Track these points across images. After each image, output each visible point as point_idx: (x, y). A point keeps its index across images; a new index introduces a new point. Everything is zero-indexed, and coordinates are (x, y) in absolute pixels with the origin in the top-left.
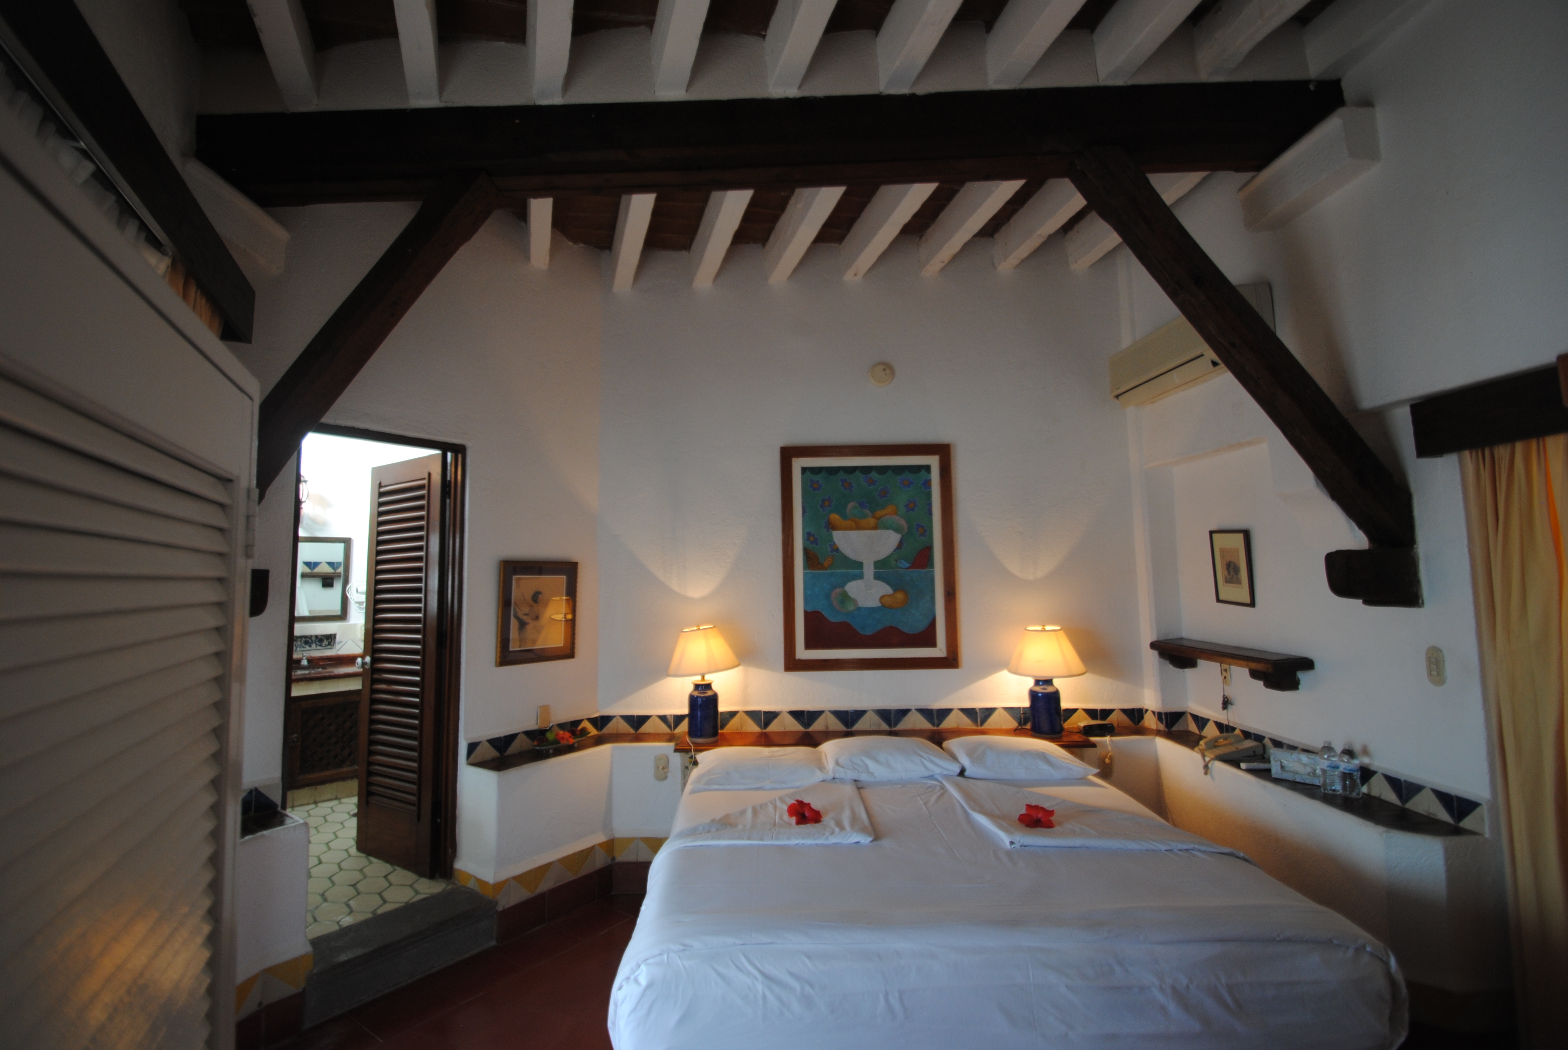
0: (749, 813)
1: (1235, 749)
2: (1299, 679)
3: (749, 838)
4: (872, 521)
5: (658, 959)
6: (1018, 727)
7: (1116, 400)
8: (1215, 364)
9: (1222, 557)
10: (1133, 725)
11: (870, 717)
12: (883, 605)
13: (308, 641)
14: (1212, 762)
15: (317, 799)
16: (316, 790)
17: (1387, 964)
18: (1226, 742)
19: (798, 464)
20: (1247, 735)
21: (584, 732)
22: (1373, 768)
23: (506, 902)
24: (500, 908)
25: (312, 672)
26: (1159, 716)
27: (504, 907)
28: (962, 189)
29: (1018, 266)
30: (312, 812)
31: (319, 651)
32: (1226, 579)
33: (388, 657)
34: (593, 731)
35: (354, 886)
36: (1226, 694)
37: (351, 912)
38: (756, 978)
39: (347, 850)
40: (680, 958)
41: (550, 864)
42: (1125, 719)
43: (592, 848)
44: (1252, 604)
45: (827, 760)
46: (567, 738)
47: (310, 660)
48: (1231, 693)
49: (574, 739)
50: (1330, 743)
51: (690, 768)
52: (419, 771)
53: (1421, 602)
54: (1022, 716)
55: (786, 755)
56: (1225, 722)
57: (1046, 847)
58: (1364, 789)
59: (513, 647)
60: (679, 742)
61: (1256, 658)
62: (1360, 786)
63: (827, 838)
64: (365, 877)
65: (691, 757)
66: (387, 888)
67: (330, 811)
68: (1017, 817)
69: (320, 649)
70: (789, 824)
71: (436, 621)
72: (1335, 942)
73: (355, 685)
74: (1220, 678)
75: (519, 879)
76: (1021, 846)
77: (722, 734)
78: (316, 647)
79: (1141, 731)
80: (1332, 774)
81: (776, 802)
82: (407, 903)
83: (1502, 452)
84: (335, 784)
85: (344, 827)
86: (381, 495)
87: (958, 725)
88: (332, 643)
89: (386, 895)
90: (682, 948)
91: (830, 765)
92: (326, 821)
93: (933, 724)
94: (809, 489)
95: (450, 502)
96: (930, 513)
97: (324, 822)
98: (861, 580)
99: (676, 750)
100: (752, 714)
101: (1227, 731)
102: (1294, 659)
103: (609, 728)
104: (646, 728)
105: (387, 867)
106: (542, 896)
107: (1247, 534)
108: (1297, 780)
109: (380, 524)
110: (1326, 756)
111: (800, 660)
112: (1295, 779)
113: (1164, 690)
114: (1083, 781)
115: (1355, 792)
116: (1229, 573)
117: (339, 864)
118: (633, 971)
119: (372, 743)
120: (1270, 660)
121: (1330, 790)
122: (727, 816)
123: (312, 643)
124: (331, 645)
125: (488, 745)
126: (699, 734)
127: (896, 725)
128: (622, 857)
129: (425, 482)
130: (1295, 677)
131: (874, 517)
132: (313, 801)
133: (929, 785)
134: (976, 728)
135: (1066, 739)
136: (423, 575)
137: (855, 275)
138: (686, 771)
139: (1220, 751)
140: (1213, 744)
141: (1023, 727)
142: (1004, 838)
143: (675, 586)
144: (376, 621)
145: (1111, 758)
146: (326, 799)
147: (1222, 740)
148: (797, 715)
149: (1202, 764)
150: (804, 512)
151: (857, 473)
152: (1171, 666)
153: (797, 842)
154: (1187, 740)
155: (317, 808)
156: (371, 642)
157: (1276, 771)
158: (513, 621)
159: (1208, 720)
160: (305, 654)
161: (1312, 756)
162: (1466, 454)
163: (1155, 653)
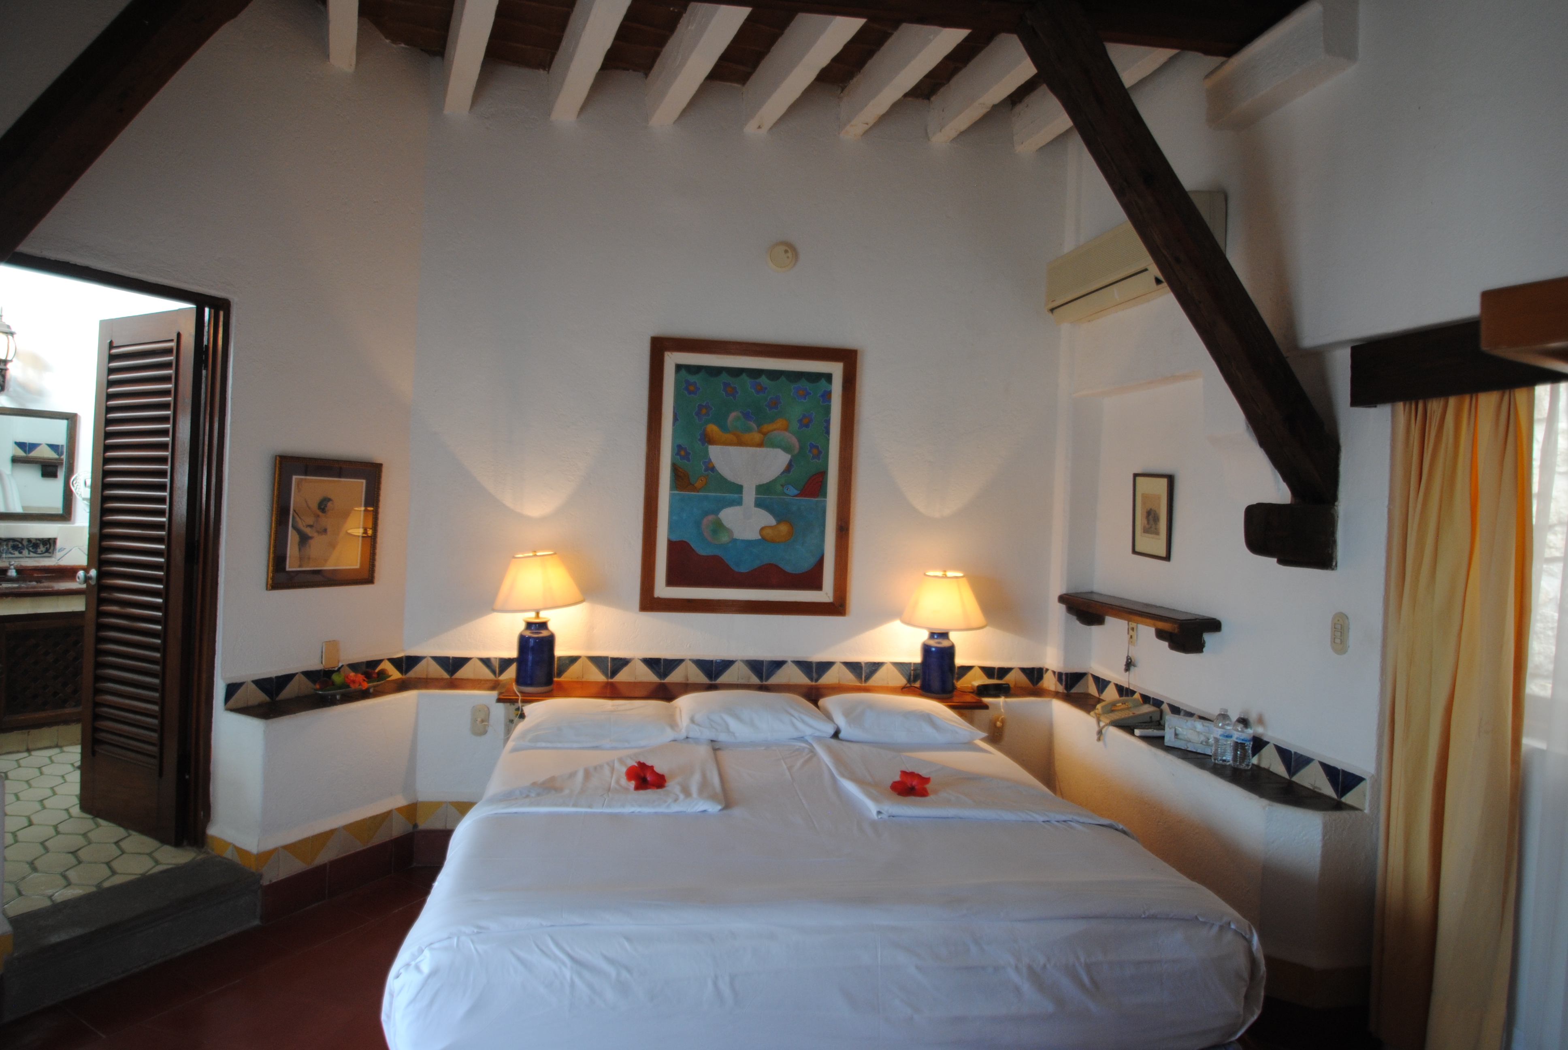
0: (580, 776)
1: (1131, 714)
2: (1204, 641)
3: (575, 805)
4: (757, 437)
5: (446, 943)
6: (906, 684)
7: (1050, 314)
8: (1158, 281)
9: (1144, 503)
10: (1031, 686)
11: (739, 669)
12: (764, 539)
13: (18, 545)
14: (1106, 727)
15: (30, 747)
16: (29, 735)
17: (1249, 942)
18: (1124, 706)
19: (672, 359)
20: (1146, 699)
21: (383, 675)
22: (1265, 739)
23: (272, 875)
24: (265, 882)
25: (23, 585)
26: (1060, 676)
27: (270, 881)
28: (895, 33)
29: (954, 140)
30: (22, 762)
31: (32, 560)
32: (1144, 527)
33: (119, 571)
34: (395, 674)
35: (74, 853)
36: (1130, 655)
37: (69, 884)
38: (564, 964)
39: (67, 810)
40: (473, 941)
41: (332, 832)
42: (1023, 679)
43: (389, 813)
44: (1168, 558)
45: (681, 716)
46: (359, 681)
47: (19, 571)
48: (1135, 654)
49: (368, 683)
50: (1227, 711)
51: (515, 721)
52: (162, 716)
53: (1334, 564)
54: (912, 672)
55: (632, 709)
56: (1126, 685)
57: (916, 817)
58: (1255, 760)
59: (291, 566)
60: (503, 690)
61: (1164, 617)
62: (1251, 757)
63: (668, 806)
64: (90, 843)
65: (518, 709)
66: (117, 857)
67: (48, 761)
68: (890, 785)
69: (35, 557)
70: (626, 789)
71: (185, 529)
72: (1201, 919)
73: (78, 605)
74: (1126, 637)
75: (292, 848)
76: (889, 816)
77: (559, 683)
78: (29, 554)
79: (1038, 692)
80: (1225, 743)
81: (614, 763)
82: (143, 875)
83: (1435, 406)
84: (55, 728)
85: (65, 781)
86: (112, 358)
87: (839, 681)
88: (51, 551)
89: (115, 865)
90: (476, 930)
91: (684, 722)
92: (41, 773)
93: (811, 679)
94: (684, 390)
95: (207, 374)
96: (827, 431)
97: (38, 774)
98: (738, 507)
99: (499, 700)
100: (598, 661)
101: (1127, 695)
102: (1202, 619)
103: (417, 671)
104: (463, 673)
105: (121, 832)
106: (322, 868)
107: (1171, 479)
108: (1189, 749)
109: (110, 397)
110: (1220, 725)
111: (659, 599)
112: (1188, 748)
113: (1068, 648)
114: (969, 746)
115: (1245, 763)
116: (1148, 523)
117: (56, 827)
118: (414, 957)
119: (98, 678)
120: (1178, 620)
121: (1221, 760)
122: (553, 779)
123: (23, 549)
124: (50, 553)
125: (254, 686)
126: (529, 682)
127: (768, 678)
128: (425, 824)
129: (173, 344)
130: (1201, 639)
131: (760, 432)
132: (25, 748)
133: (797, 747)
134: (860, 684)
135: (957, 700)
136: (168, 467)
137: (759, 127)
138: (510, 724)
139: (1116, 716)
140: (1111, 708)
141: (912, 685)
142: (871, 807)
143: (508, 500)
144: (104, 524)
145: (1003, 721)
146: (42, 746)
147: (1121, 704)
148: (652, 663)
149: (1096, 729)
150: (675, 419)
151: (744, 376)
152: (1078, 623)
153: (632, 809)
154: (1084, 702)
155: (31, 757)
156: (97, 550)
157: (1169, 740)
158: (291, 533)
159: (1109, 682)
160: (13, 563)
161: (1206, 723)
162: (1400, 405)
163: (1062, 607)
